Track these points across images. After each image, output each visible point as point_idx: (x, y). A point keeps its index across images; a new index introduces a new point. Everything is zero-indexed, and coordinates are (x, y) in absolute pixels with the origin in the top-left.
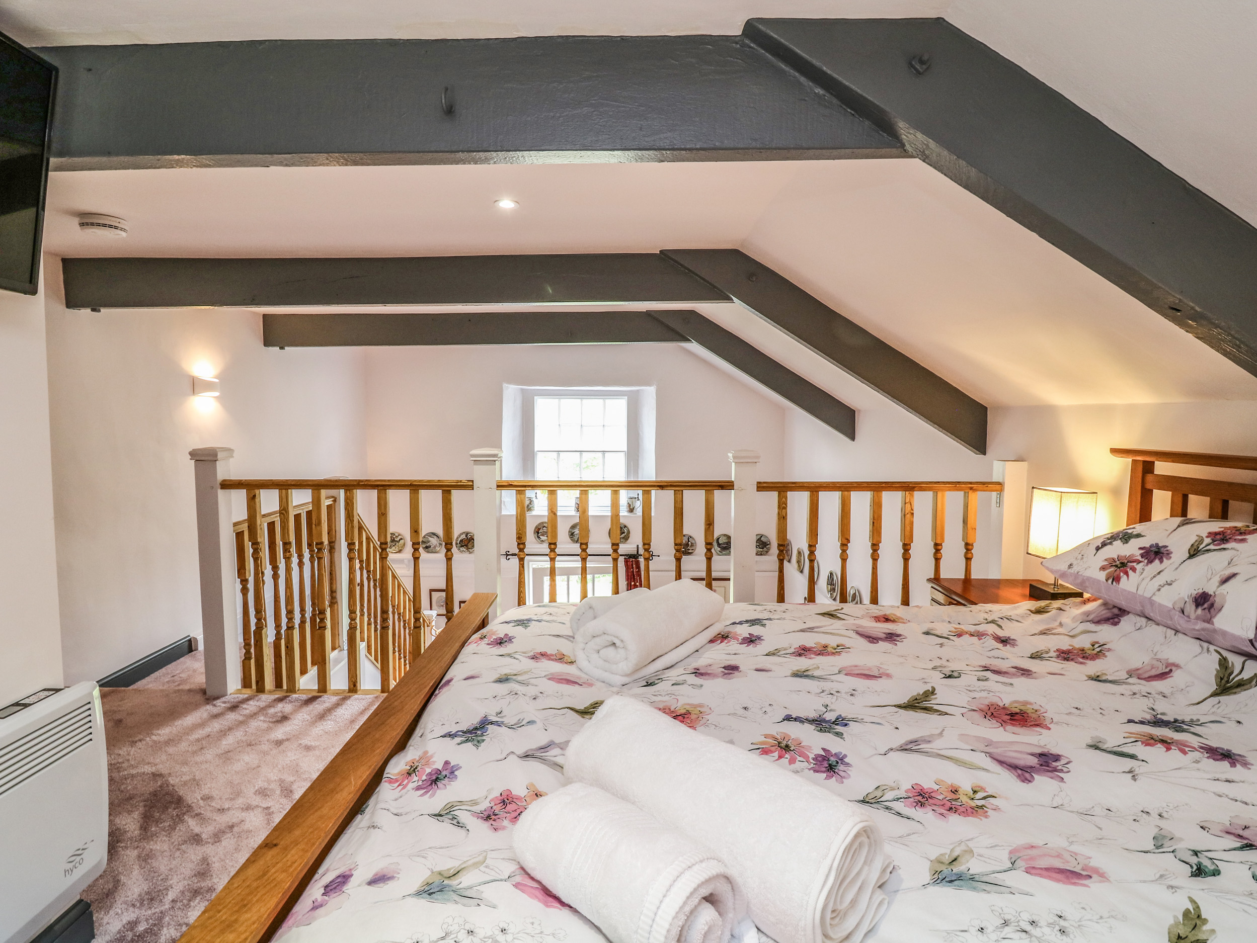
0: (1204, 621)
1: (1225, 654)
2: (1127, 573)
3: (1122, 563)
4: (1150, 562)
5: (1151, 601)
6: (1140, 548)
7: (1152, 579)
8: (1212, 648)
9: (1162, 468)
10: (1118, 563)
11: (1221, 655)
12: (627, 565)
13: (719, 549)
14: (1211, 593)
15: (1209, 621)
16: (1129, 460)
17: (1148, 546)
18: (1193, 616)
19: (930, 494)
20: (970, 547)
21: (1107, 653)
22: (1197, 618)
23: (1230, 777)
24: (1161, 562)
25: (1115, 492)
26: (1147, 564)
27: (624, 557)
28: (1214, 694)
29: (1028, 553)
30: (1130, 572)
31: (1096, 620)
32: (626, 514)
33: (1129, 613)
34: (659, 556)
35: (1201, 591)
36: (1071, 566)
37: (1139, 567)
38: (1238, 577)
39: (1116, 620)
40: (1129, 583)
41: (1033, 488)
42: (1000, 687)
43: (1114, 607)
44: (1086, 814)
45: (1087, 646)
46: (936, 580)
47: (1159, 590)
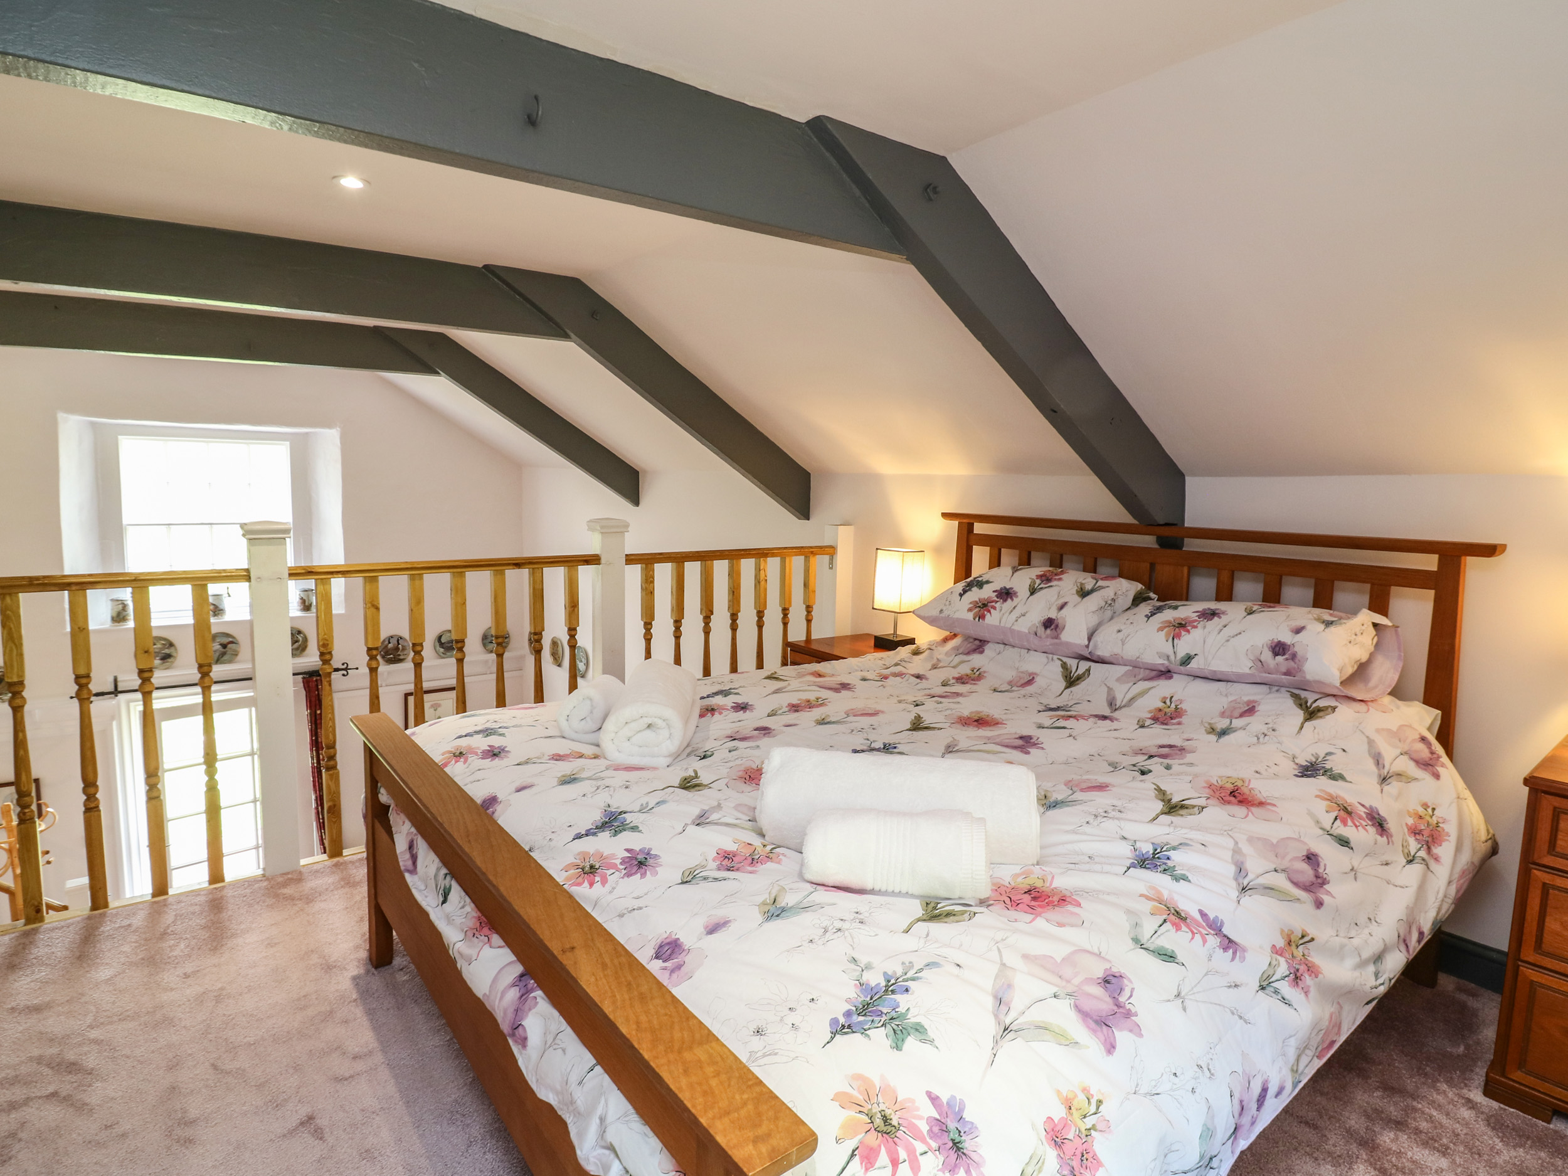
0: (1052, 638)
1: (1065, 659)
2: (989, 611)
3: (983, 604)
4: (1005, 601)
5: (1011, 630)
6: (994, 591)
7: (1010, 613)
8: (1055, 657)
9: (979, 528)
10: (980, 604)
11: (1061, 661)
12: (308, 686)
13: (442, 650)
14: (1054, 617)
15: (1057, 637)
16: (956, 523)
17: (999, 589)
18: (1043, 636)
19: (778, 559)
20: (810, 609)
21: (985, 675)
22: (1047, 637)
23: (1115, 728)
24: (1012, 600)
25: (938, 550)
26: (1003, 603)
27: (301, 676)
28: (1066, 688)
29: (873, 608)
30: (992, 610)
31: (967, 651)
32: (299, 614)
33: (988, 642)
34: (357, 669)
35: (1046, 617)
36: (941, 611)
37: (998, 605)
38: (1069, 604)
39: (981, 649)
40: (992, 618)
41: (877, 549)
42: (952, 706)
43: (975, 639)
44: (1066, 763)
45: (969, 672)
46: (786, 644)
47: (1017, 621)
